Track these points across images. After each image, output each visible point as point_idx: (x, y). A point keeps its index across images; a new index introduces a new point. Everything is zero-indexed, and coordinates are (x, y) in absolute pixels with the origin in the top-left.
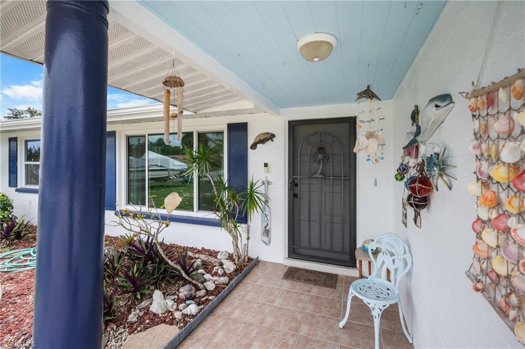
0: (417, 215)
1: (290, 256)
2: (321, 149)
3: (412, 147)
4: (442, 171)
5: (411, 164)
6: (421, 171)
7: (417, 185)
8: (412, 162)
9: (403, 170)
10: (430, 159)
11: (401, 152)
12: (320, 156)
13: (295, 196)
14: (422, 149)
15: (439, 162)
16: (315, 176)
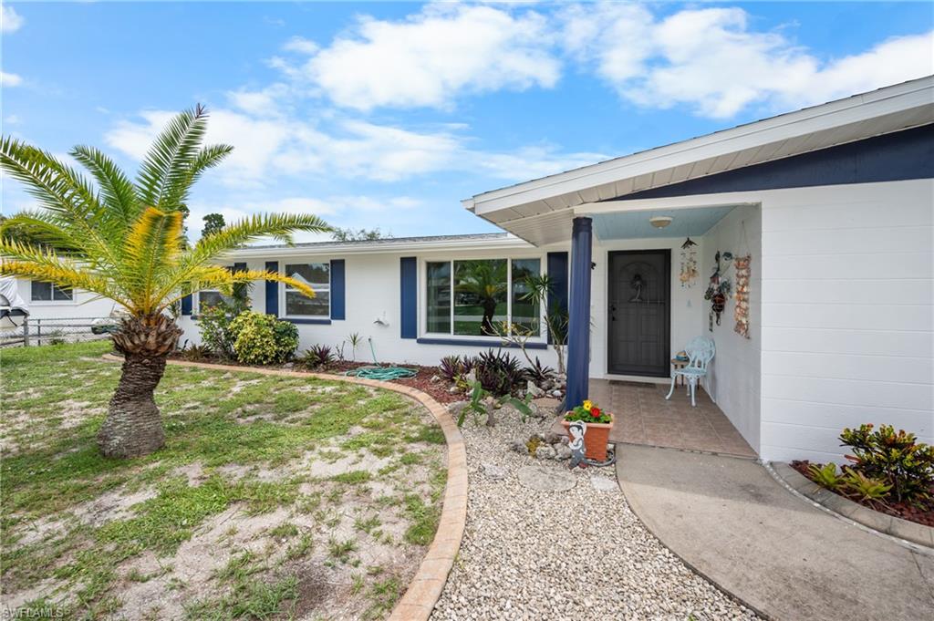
0: (718, 316)
1: (609, 372)
2: (638, 277)
3: (714, 278)
4: (729, 290)
5: (715, 288)
6: (720, 291)
7: (717, 298)
8: (716, 287)
9: (710, 292)
10: (723, 284)
11: (709, 281)
12: (638, 283)
13: (614, 319)
14: (720, 279)
15: (727, 286)
16: (634, 300)
